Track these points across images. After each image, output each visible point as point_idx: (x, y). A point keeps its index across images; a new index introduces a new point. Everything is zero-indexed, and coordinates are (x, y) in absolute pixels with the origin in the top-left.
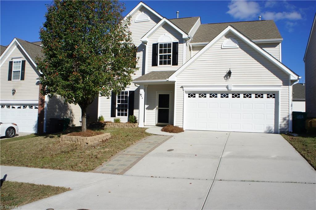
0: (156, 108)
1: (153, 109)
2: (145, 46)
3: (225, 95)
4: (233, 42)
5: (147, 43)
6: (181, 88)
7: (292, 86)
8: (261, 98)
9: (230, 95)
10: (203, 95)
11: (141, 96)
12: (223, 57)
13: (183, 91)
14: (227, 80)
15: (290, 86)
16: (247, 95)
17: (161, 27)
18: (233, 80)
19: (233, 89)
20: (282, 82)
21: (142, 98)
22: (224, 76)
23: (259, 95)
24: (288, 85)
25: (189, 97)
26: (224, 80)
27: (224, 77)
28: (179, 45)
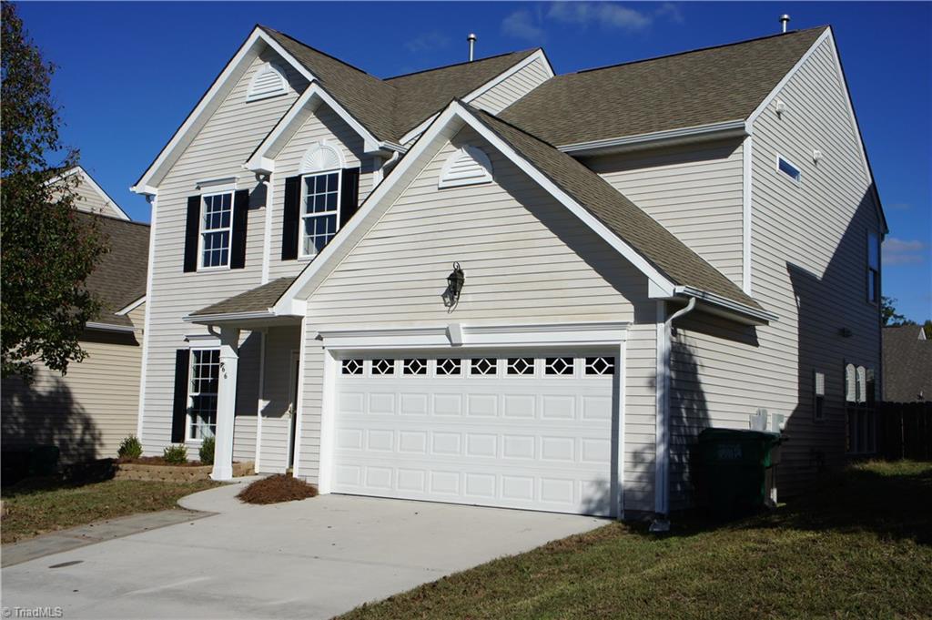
0: (288, 412)
1: (279, 414)
2: (265, 187)
3: (449, 363)
4: (475, 160)
5: (272, 177)
6: (316, 339)
7: (669, 322)
8: (564, 373)
9: (466, 365)
10: (383, 363)
11: (223, 370)
12: (441, 220)
13: (322, 351)
14: (452, 308)
15: (661, 326)
16: (521, 361)
17: (312, 115)
18: (471, 306)
19: (467, 340)
20: (631, 308)
21: (225, 376)
22: (444, 290)
23: (560, 362)
24: (655, 321)
25: (345, 371)
26: (443, 307)
27: (444, 296)
28: (361, 177)
